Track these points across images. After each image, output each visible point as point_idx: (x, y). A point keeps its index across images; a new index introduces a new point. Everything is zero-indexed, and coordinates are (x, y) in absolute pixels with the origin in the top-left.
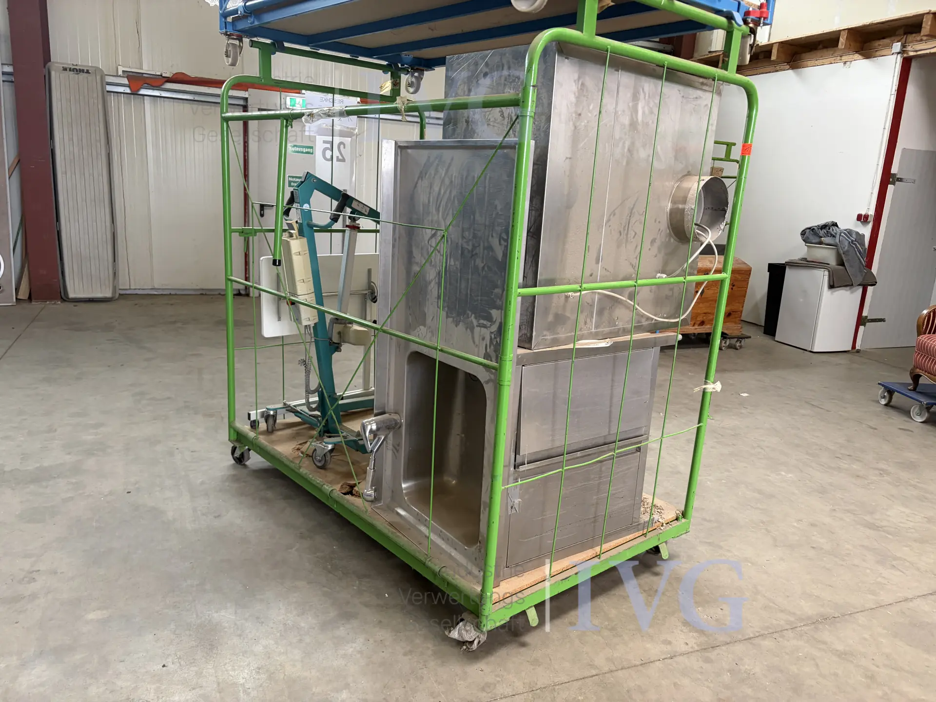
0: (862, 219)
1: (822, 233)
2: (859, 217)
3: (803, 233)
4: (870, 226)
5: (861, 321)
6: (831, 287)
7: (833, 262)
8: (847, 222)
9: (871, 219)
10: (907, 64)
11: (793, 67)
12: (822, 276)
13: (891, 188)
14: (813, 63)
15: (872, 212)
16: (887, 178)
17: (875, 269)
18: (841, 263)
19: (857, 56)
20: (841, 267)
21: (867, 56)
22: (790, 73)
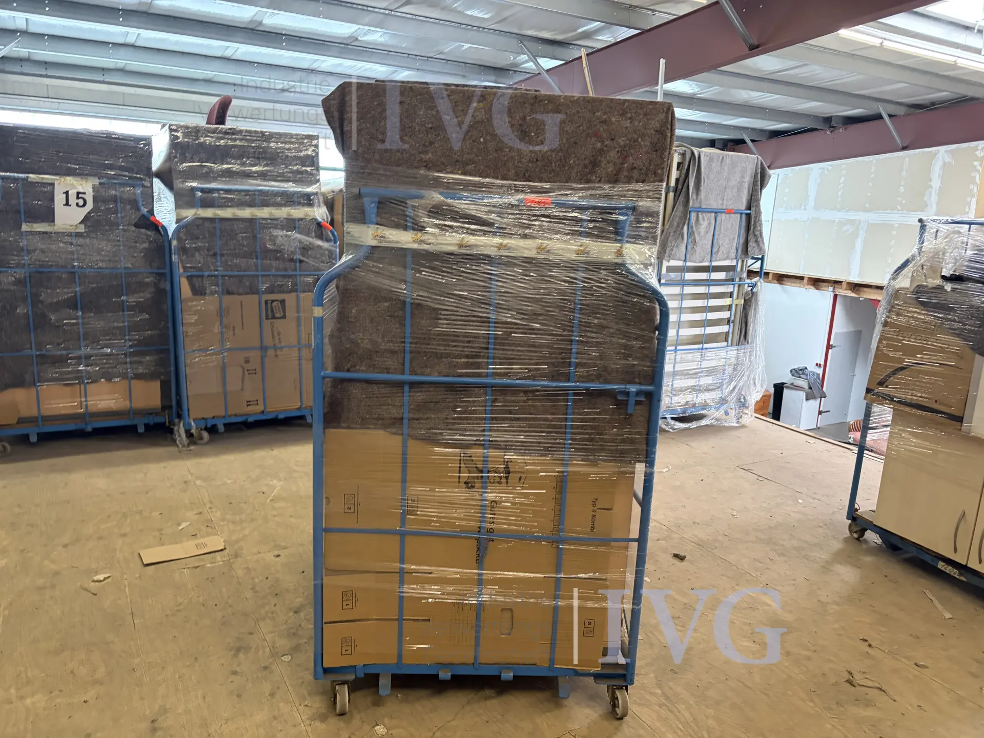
0: (818, 365)
1: (801, 372)
2: (817, 365)
3: (791, 371)
4: (822, 369)
5: (820, 413)
6: (807, 399)
7: (806, 387)
8: (811, 368)
9: (822, 366)
10: (835, 296)
11: (780, 284)
12: (802, 394)
13: (830, 351)
14: (790, 284)
15: (822, 363)
16: (829, 346)
17: (824, 389)
18: (810, 388)
19: (812, 287)
20: (810, 390)
21: (817, 289)
22: (778, 285)
